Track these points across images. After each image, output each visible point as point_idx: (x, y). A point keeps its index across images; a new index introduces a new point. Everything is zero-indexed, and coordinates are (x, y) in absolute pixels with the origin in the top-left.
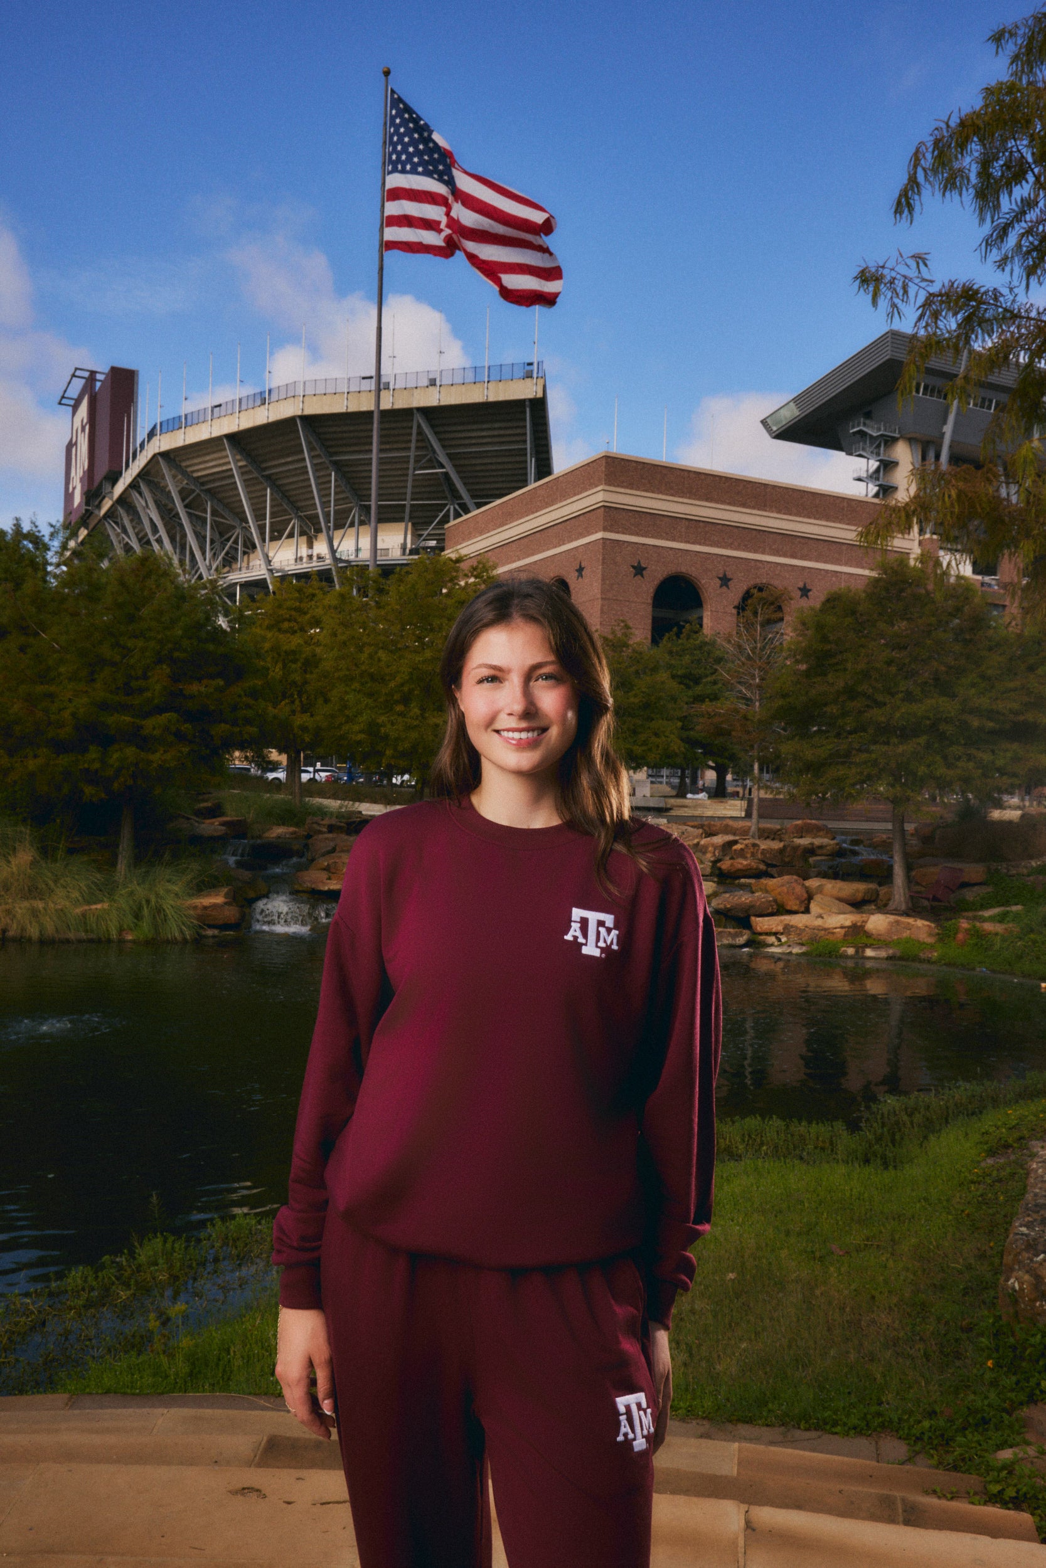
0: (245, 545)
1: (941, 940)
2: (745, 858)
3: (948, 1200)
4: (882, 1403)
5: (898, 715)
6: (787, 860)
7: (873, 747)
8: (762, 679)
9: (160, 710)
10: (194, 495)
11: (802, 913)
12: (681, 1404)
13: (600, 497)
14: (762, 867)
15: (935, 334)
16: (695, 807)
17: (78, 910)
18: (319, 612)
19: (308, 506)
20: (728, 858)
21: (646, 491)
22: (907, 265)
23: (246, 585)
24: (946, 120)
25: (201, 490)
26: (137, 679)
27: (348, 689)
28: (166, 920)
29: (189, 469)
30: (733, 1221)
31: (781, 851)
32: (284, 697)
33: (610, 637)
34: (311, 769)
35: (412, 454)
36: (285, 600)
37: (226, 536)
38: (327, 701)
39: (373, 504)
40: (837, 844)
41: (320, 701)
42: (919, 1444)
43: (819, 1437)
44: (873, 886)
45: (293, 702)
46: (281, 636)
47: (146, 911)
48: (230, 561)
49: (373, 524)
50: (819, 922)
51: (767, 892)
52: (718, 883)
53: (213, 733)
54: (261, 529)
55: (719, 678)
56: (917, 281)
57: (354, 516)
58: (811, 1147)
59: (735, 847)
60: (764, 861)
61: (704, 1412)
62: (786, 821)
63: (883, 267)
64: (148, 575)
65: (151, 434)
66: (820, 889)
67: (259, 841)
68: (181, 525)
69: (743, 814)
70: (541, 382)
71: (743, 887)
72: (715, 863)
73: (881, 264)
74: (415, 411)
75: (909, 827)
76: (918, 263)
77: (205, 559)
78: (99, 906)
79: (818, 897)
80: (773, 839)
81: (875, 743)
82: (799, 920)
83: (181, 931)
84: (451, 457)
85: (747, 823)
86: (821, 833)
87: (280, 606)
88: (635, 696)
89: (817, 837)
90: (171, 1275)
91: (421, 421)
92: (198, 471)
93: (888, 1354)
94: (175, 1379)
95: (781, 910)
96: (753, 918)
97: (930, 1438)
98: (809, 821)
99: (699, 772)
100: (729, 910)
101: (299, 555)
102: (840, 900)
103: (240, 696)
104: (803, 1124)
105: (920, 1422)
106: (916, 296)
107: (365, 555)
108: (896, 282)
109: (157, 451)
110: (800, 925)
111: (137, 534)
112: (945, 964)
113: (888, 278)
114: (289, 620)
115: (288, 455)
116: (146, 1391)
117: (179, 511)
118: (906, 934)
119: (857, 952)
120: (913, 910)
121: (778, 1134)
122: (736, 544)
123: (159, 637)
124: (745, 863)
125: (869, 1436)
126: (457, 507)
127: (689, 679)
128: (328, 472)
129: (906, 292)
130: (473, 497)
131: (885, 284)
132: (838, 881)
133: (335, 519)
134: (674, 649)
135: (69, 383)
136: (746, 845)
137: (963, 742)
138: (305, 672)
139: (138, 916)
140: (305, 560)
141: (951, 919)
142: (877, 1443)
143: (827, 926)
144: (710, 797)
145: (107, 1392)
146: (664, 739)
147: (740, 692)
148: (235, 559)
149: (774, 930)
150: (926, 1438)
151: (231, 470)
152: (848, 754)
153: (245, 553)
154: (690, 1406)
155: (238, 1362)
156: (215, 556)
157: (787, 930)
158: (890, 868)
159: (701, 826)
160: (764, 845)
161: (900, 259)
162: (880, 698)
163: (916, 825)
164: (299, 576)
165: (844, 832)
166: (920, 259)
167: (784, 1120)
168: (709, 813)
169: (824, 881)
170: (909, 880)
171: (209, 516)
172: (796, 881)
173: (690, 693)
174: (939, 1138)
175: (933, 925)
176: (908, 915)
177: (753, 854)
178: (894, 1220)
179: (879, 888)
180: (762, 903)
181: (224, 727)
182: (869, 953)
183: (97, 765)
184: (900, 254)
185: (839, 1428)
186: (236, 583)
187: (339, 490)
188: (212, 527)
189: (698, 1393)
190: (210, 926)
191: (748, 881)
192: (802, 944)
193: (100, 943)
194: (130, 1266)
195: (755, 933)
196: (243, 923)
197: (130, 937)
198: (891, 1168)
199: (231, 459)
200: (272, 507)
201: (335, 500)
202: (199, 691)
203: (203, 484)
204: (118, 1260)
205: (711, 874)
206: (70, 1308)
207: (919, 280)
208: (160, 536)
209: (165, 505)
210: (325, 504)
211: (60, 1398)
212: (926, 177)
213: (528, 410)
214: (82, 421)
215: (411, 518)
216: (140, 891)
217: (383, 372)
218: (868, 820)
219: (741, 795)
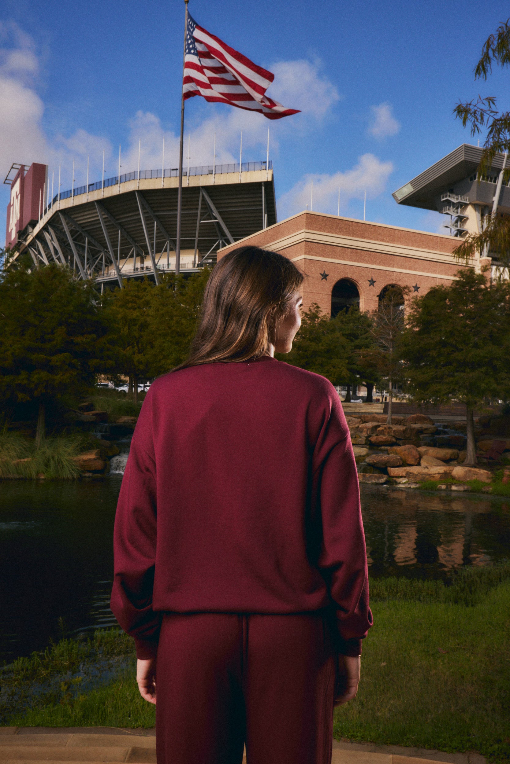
0: (106, 261)
1: (494, 481)
2: (384, 435)
3: (503, 624)
4: (471, 735)
5: (470, 356)
6: (407, 436)
7: (456, 374)
8: (394, 336)
9: (60, 351)
10: (78, 233)
11: (416, 465)
12: (358, 734)
13: (303, 235)
14: (394, 440)
15: (498, 142)
16: (355, 407)
17: (15, 462)
18: (148, 298)
19: (140, 240)
20: (374, 435)
21: (329, 232)
22: (483, 103)
23: (106, 283)
24: (506, 23)
25: (83, 231)
26: (48, 334)
27: (164, 340)
28: (63, 468)
29: (76, 220)
30: (382, 634)
31: (404, 431)
32: (129, 345)
33: (309, 313)
34: (142, 385)
35: (199, 212)
36: (130, 291)
37: (96, 257)
38: (152, 347)
39: (178, 238)
40: (435, 428)
41: (149, 347)
42: (493, 757)
43: (436, 753)
44: (455, 451)
45: (134, 347)
46: (127, 311)
47: (52, 463)
48: (98, 270)
49: (177, 250)
50: (426, 471)
51: (396, 454)
52: (369, 449)
53: (90, 364)
54: (115, 252)
55: (369, 335)
56: (489, 112)
57: (167, 246)
58: (424, 594)
59: (379, 429)
60: (394, 437)
61: (371, 739)
62: (407, 415)
63: (470, 104)
64: (54, 277)
65: (55, 200)
66: (426, 453)
67: (114, 425)
68: (71, 250)
69: (382, 411)
70: (270, 172)
71: (383, 451)
72: (367, 437)
73: (469, 103)
74: (201, 188)
75: (476, 419)
76: (489, 102)
77: (84, 269)
78: (26, 460)
79: (425, 457)
80: (400, 425)
81: (457, 371)
82: (415, 470)
83: (71, 473)
84: (220, 213)
85: (385, 416)
86: (426, 421)
87: (127, 295)
88: (322, 345)
89: (424, 423)
90: (71, 663)
91: (204, 193)
92: (80, 220)
93: (473, 708)
94: (75, 719)
95: (404, 464)
96: (389, 468)
97: (498, 754)
98: (420, 415)
99: (357, 388)
100: (375, 464)
101: (136, 267)
102: (438, 458)
103: (105, 344)
104: (420, 581)
105: (491, 745)
106: (488, 121)
107: (173, 267)
108: (477, 112)
109: (58, 209)
110: (415, 472)
111: (46, 255)
112: (496, 495)
113: (473, 110)
114: (132, 302)
115: (130, 212)
116: (59, 725)
117: (70, 242)
118: (474, 478)
119: (447, 487)
120: (478, 464)
121: (406, 586)
122: (378, 262)
123: (60, 311)
124: (384, 437)
125: (464, 753)
126: (224, 241)
127: (351, 336)
128: (152, 222)
129: (482, 119)
130: (233, 235)
131: (471, 114)
132: (436, 448)
133: (156, 248)
134: (344, 320)
135: (10, 172)
136: (385, 428)
137: (506, 371)
138: (141, 331)
139: (47, 465)
140: (139, 270)
141: (499, 470)
142: (468, 757)
143: (430, 473)
144: (363, 402)
145: (38, 726)
146: (338, 369)
147: (382, 343)
148: (101, 269)
149: (401, 475)
150: (496, 754)
151: (99, 220)
152: (442, 378)
153: (106, 266)
154: (363, 735)
155: (110, 710)
156: (89, 268)
157: (408, 475)
158: (466, 441)
159: (360, 417)
160: (395, 428)
161: (479, 100)
162: (460, 346)
163: (479, 418)
164: (137, 279)
165: (438, 421)
166: (491, 100)
167: (410, 579)
168: (363, 411)
169: (428, 448)
170: (476, 448)
171: (86, 245)
172: (413, 448)
173: (353, 344)
174: (496, 590)
175: (490, 473)
176: (475, 467)
177: (388, 433)
178: (473, 634)
179: (459, 452)
180: (394, 459)
181: (96, 361)
182: (454, 488)
183: (25, 382)
184: (480, 97)
185: (447, 748)
186: (101, 283)
187: (159, 231)
188: (88, 252)
189: (368, 728)
190: (89, 471)
191: (386, 447)
192: (416, 483)
193: (25, 480)
194: (48, 657)
195: (390, 477)
196: (106, 468)
197: (43, 477)
198: (470, 606)
199: (99, 214)
200: (121, 240)
201: (157, 237)
202: (82, 341)
203: (83, 227)
204: (41, 654)
205: (366, 444)
206: (15, 680)
207: (490, 112)
208: (59, 256)
209: (62, 239)
210: (151, 239)
211: (12, 729)
212: (494, 54)
213: (263, 188)
214: (17, 193)
215: (198, 247)
216: (49, 452)
217: (183, 167)
218: (452, 415)
219: (381, 401)
